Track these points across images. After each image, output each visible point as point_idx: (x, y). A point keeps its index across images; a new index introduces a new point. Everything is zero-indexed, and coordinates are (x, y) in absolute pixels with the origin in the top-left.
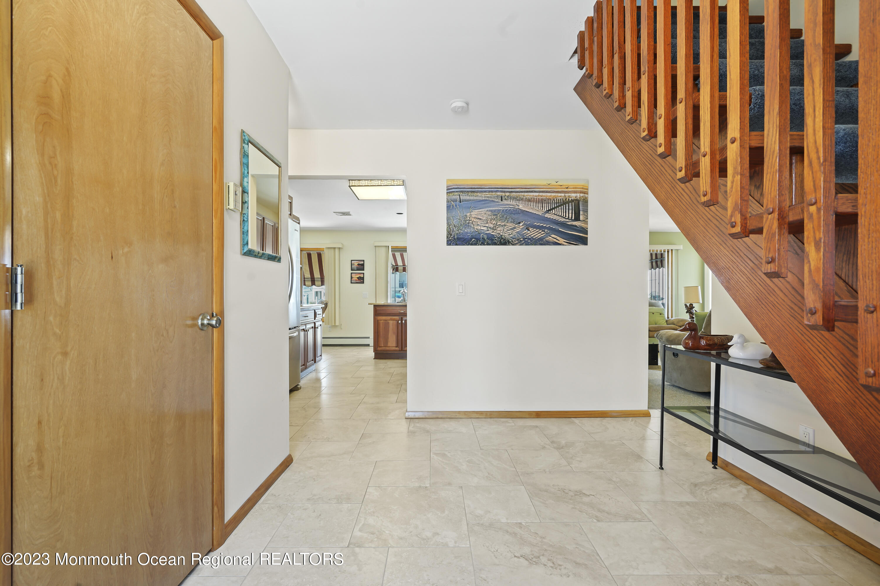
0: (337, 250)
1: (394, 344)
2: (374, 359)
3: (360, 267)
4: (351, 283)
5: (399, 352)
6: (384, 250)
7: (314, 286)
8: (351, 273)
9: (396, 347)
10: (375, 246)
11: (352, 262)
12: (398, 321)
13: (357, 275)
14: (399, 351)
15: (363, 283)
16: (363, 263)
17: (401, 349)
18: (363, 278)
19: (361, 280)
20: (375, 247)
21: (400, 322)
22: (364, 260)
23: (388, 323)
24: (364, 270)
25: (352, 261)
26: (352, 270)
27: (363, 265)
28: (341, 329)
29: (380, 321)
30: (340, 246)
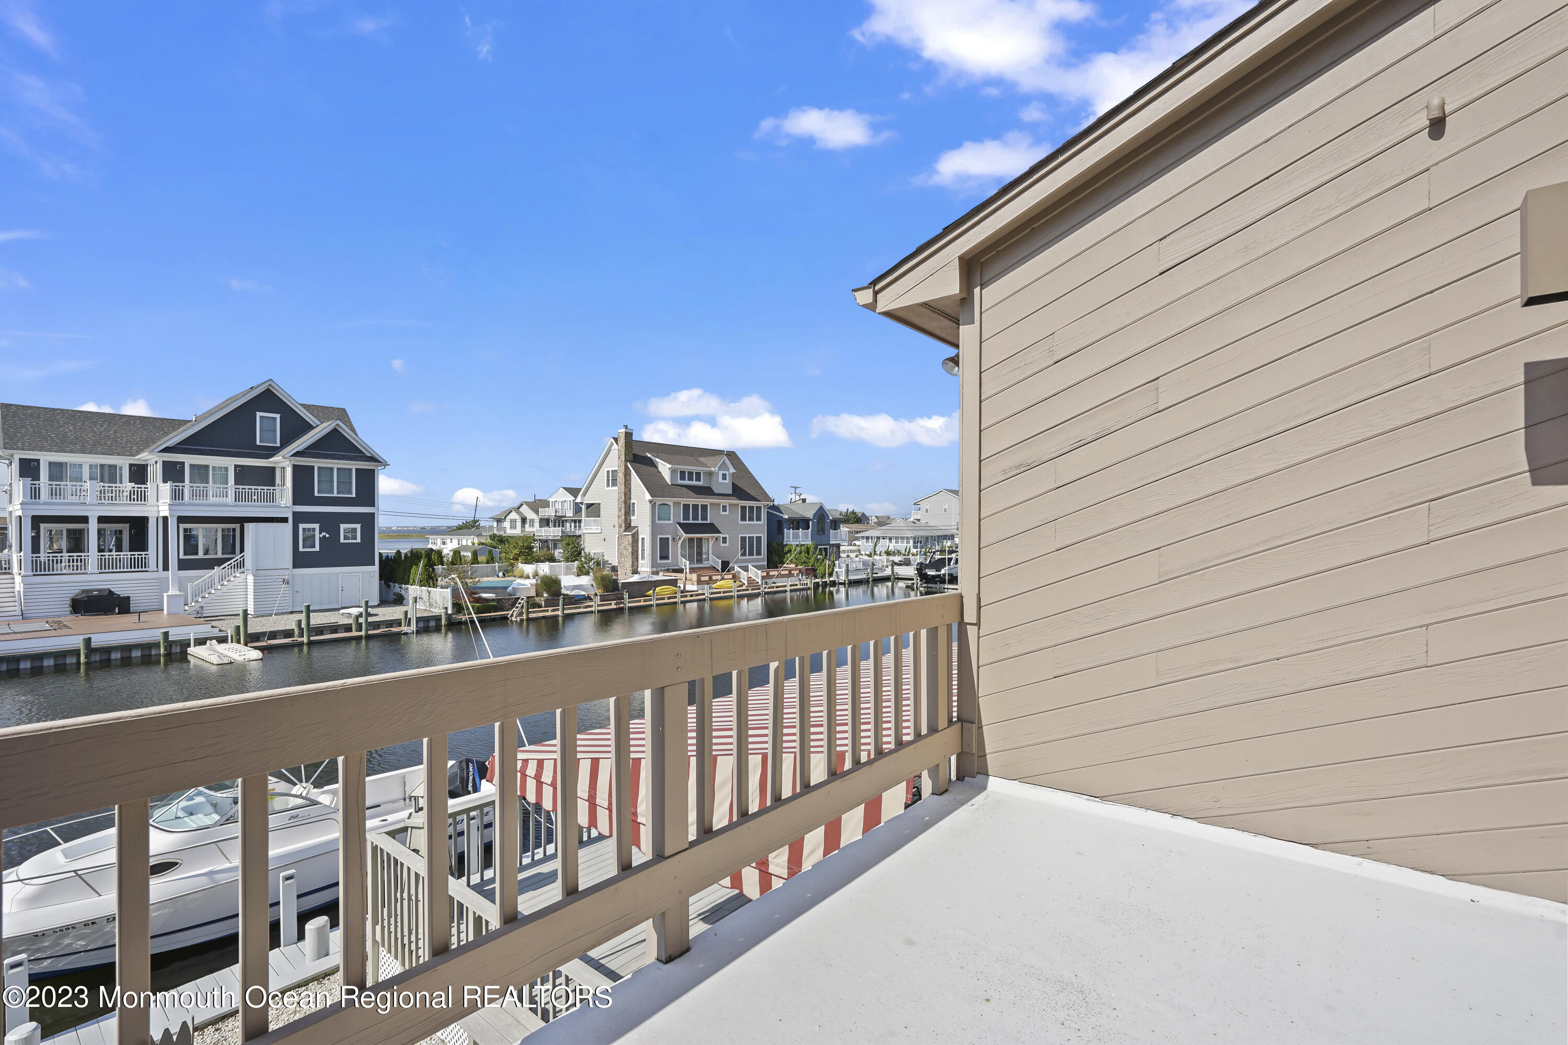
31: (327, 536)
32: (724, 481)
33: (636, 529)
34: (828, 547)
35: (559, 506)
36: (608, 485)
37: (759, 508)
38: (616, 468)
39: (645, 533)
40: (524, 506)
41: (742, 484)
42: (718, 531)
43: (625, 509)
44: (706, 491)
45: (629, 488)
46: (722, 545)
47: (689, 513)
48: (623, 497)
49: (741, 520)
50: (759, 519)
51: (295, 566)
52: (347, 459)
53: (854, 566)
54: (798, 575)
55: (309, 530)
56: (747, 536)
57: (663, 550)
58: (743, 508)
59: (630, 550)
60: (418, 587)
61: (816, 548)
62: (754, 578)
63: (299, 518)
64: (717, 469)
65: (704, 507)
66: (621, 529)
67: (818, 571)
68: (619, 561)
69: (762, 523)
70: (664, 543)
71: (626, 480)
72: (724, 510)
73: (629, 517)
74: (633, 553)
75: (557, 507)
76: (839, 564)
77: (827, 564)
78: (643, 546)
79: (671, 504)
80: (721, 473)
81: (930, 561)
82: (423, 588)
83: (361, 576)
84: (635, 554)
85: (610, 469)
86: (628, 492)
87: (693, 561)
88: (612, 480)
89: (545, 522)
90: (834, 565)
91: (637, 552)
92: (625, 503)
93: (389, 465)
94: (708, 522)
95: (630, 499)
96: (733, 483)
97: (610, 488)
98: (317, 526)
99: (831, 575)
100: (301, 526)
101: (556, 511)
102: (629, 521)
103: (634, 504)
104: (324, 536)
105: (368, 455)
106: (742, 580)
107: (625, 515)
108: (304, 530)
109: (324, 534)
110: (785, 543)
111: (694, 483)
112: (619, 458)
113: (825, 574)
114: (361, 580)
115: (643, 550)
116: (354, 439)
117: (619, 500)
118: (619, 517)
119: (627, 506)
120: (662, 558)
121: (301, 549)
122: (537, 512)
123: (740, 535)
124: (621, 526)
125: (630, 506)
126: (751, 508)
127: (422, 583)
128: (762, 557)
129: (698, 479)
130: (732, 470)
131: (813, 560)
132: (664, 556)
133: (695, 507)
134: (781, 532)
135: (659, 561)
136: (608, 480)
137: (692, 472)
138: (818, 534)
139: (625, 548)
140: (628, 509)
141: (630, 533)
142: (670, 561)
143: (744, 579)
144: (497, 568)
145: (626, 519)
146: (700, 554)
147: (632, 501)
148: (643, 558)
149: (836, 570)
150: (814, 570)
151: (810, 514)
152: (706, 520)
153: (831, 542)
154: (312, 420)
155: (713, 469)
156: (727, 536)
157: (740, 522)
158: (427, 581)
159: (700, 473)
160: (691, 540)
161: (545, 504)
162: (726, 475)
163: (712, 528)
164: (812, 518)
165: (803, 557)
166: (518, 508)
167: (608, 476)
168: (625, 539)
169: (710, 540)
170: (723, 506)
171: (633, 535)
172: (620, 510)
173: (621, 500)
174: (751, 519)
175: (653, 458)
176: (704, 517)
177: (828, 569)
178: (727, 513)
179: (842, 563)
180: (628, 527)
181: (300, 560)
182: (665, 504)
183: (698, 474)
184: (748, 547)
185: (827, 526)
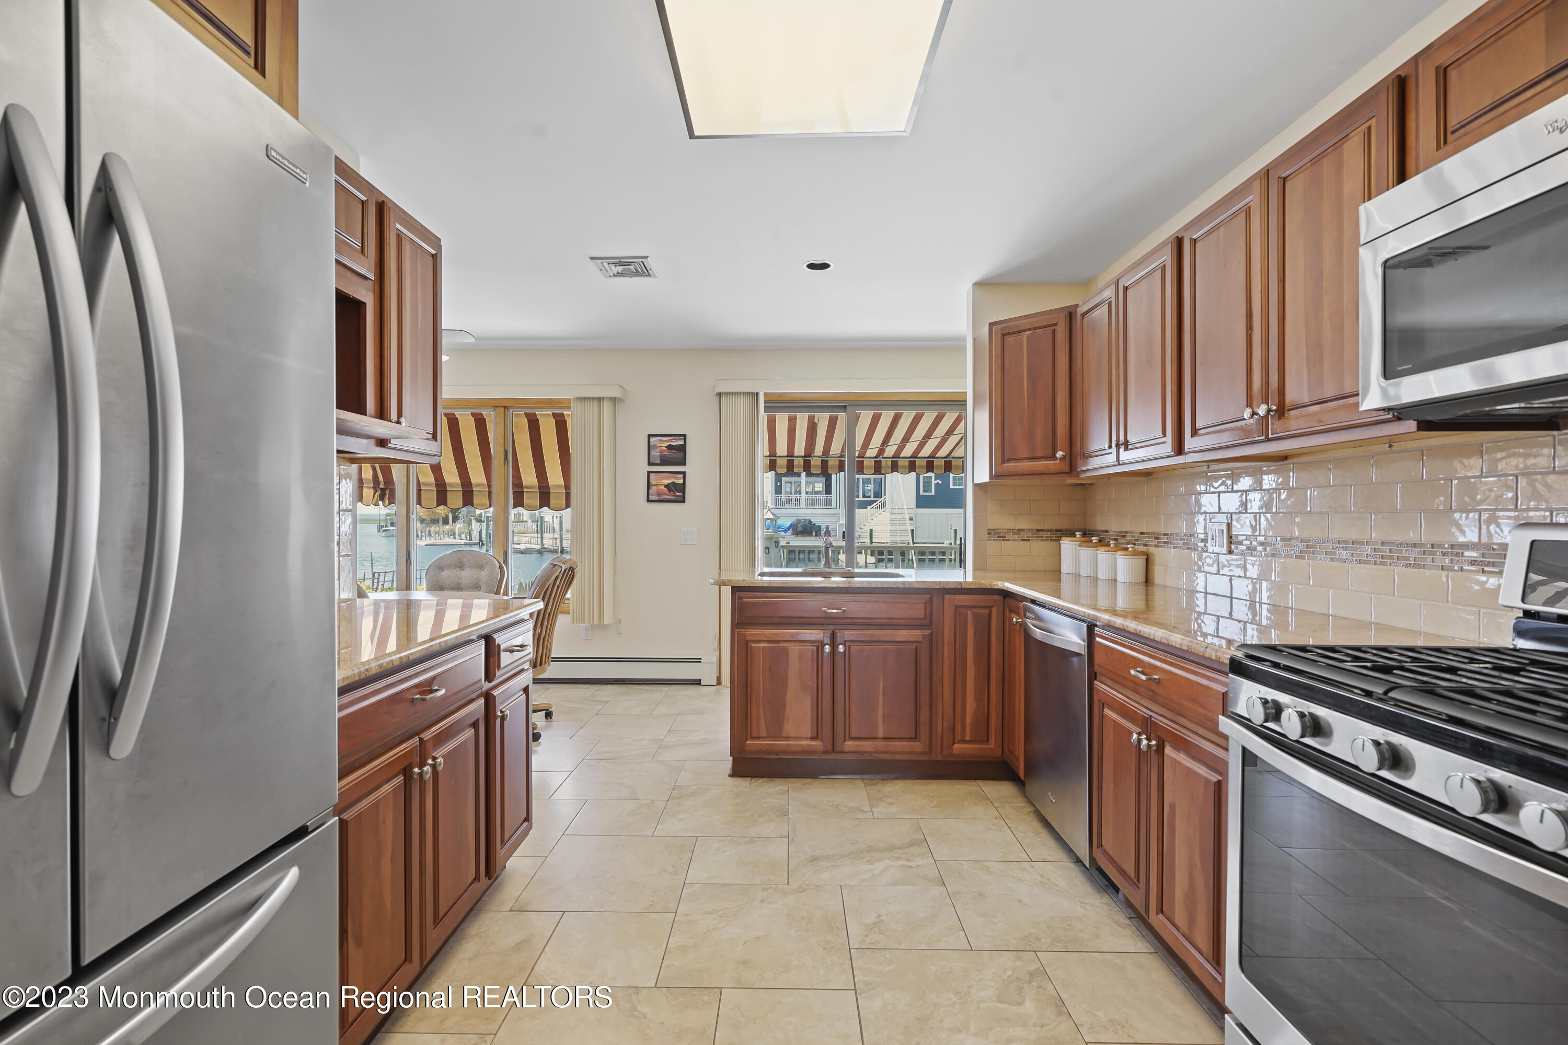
0: (607, 407)
1: (807, 729)
2: (731, 776)
3: (674, 455)
4: (649, 501)
5: (823, 757)
6: (743, 405)
7: (545, 509)
8: (649, 473)
9: (812, 739)
10: (719, 394)
11: (652, 440)
12: (820, 645)
13: (666, 478)
14: (825, 752)
15: (683, 501)
16: (682, 443)
17: (830, 748)
18: (682, 488)
19: (677, 493)
20: (717, 399)
21: (827, 649)
22: (685, 436)
23: (785, 652)
24: (684, 463)
25: (649, 436)
26: (650, 464)
27: (682, 449)
28: (620, 633)
29: (754, 645)
30: (617, 394)
31: (940, 482)
51: (918, 506)
55: (927, 477)
108: (924, 478)
121: (922, 493)
181: (922, 502)
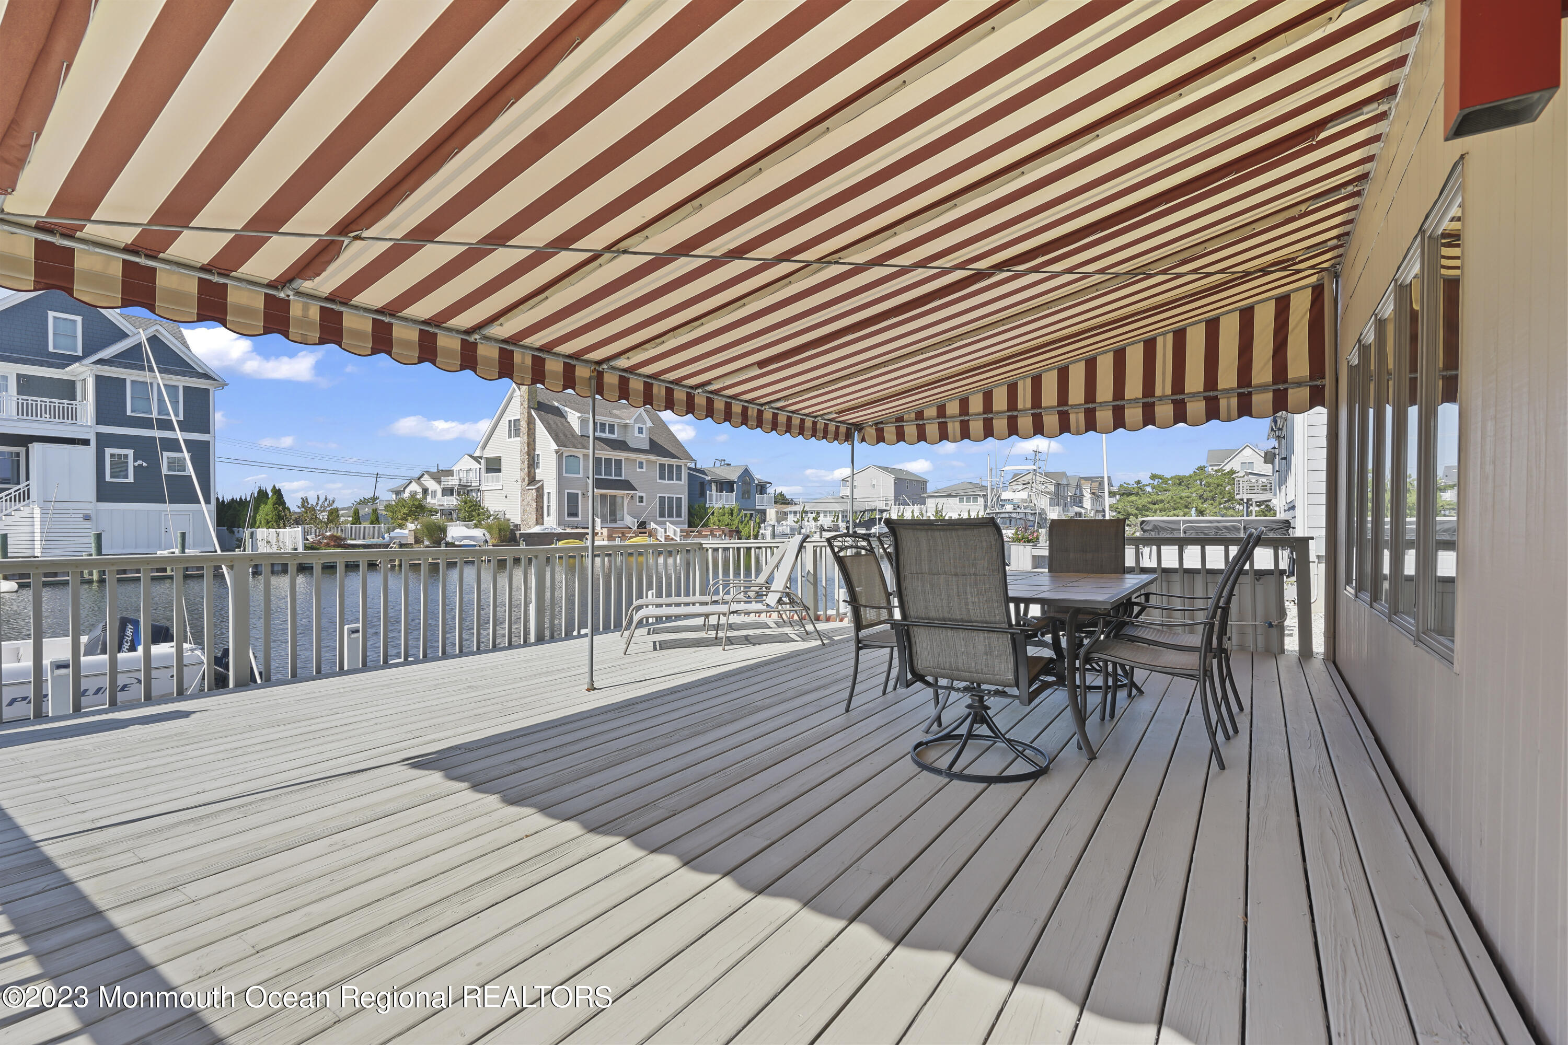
31: (145, 464)
32: (641, 435)
33: (541, 483)
34: (754, 512)
35: (463, 475)
36: (510, 436)
37: (679, 467)
38: (518, 417)
39: (551, 487)
40: (426, 476)
41: (661, 441)
42: (633, 488)
43: (528, 461)
44: (621, 445)
45: (533, 437)
46: (638, 504)
47: (601, 468)
48: (526, 448)
49: (660, 479)
50: (679, 479)
51: (100, 498)
52: (172, 374)
53: (781, 531)
54: (720, 536)
55: (119, 456)
56: (666, 496)
57: (571, 506)
58: (662, 466)
59: (534, 506)
60: (265, 530)
61: (740, 510)
62: (672, 536)
63: (103, 441)
64: (632, 421)
65: (618, 463)
66: (524, 483)
67: (742, 534)
68: (522, 518)
69: (682, 482)
70: (573, 499)
71: (529, 429)
72: (641, 466)
73: (532, 471)
74: (537, 510)
75: (461, 476)
76: (765, 527)
77: (752, 525)
78: (548, 502)
79: (581, 456)
80: (637, 426)
81: (860, 521)
82: (270, 530)
83: (191, 516)
84: (540, 510)
85: (512, 419)
86: (532, 443)
87: (606, 520)
88: (514, 430)
89: (448, 491)
90: (759, 527)
91: (542, 508)
92: (529, 455)
93: (228, 384)
94: (623, 478)
95: (534, 450)
96: (651, 439)
97: (512, 439)
98: (130, 453)
99: (756, 537)
100: (108, 451)
101: (460, 480)
102: (532, 474)
103: (538, 455)
104: (140, 466)
105: (201, 371)
106: (658, 538)
107: (528, 468)
108: (112, 456)
109: (140, 462)
110: (707, 506)
111: (607, 435)
112: (522, 404)
113: (749, 536)
114: (191, 520)
115: (549, 506)
116: (185, 354)
117: (521, 451)
118: (521, 470)
119: (531, 458)
120: (570, 515)
121: (108, 478)
122: (439, 482)
123: (658, 495)
124: (524, 480)
125: (533, 458)
126: (671, 466)
127: (270, 524)
128: (682, 519)
129: (612, 431)
130: (649, 424)
131: (737, 521)
132: (573, 513)
133: (608, 461)
134: (703, 494)
135: (567, 518)
136: (510, 431)
137: (605, 424)
138: (743, 498)
139: (529, 504)
140: (532, 461)
141: (534, 487)
142: (579, 519)
143: (661, 537)
144: (383, 530)
145: (529, 472)
146: (613, 513)
147: (537, 453)
148: (549, 515)
149: (761, 532)
150: (738, 532)
151: (734, 476)
152: (621, 476)
153: (757, 507)
154: (126, 327)
155: (628, 421)
156: (644, 495)
157: (658, 481)
158: (276, 522)
159: (614, 425)
160: (604, 497)
161: (450, 473)
162: (642, 428)
163: (627, 485)
164: (736, 480)
165: (727, 518)
166: (419, 479)
167: (510, 426)
168: (528, 494)
169: (625, 498)
170: (639, 462)
171: (538, 490)
172: (523, 462)
173: (524, 451)
174: (671, 478)
175: (561, 407)
176: (619, 473)
177: (753, 531)
178: (644, 470)
179: (768, 526)
180: (532, 480)
181: (106, 492)
182: (574, 456)
183: (612, 427)
184: (667, 509)
185: (753, 490)
